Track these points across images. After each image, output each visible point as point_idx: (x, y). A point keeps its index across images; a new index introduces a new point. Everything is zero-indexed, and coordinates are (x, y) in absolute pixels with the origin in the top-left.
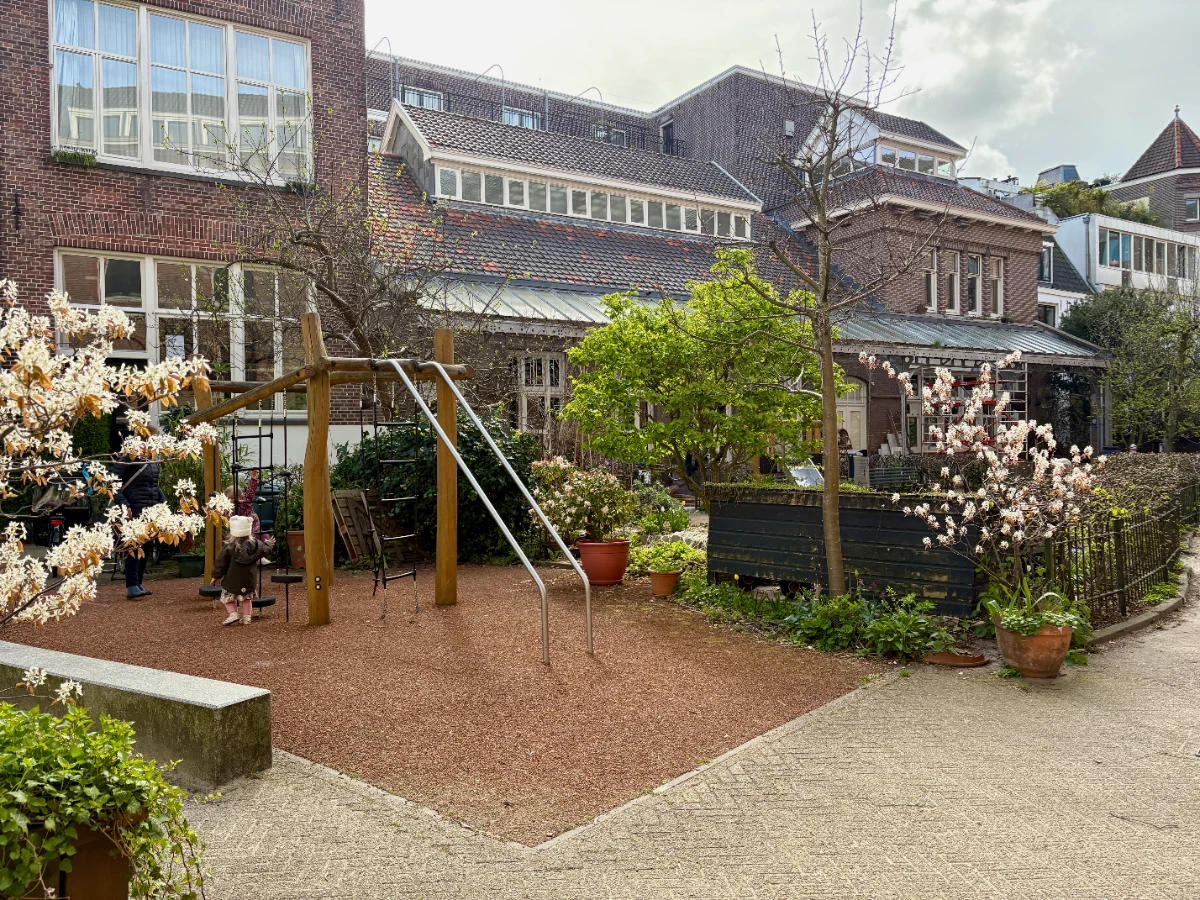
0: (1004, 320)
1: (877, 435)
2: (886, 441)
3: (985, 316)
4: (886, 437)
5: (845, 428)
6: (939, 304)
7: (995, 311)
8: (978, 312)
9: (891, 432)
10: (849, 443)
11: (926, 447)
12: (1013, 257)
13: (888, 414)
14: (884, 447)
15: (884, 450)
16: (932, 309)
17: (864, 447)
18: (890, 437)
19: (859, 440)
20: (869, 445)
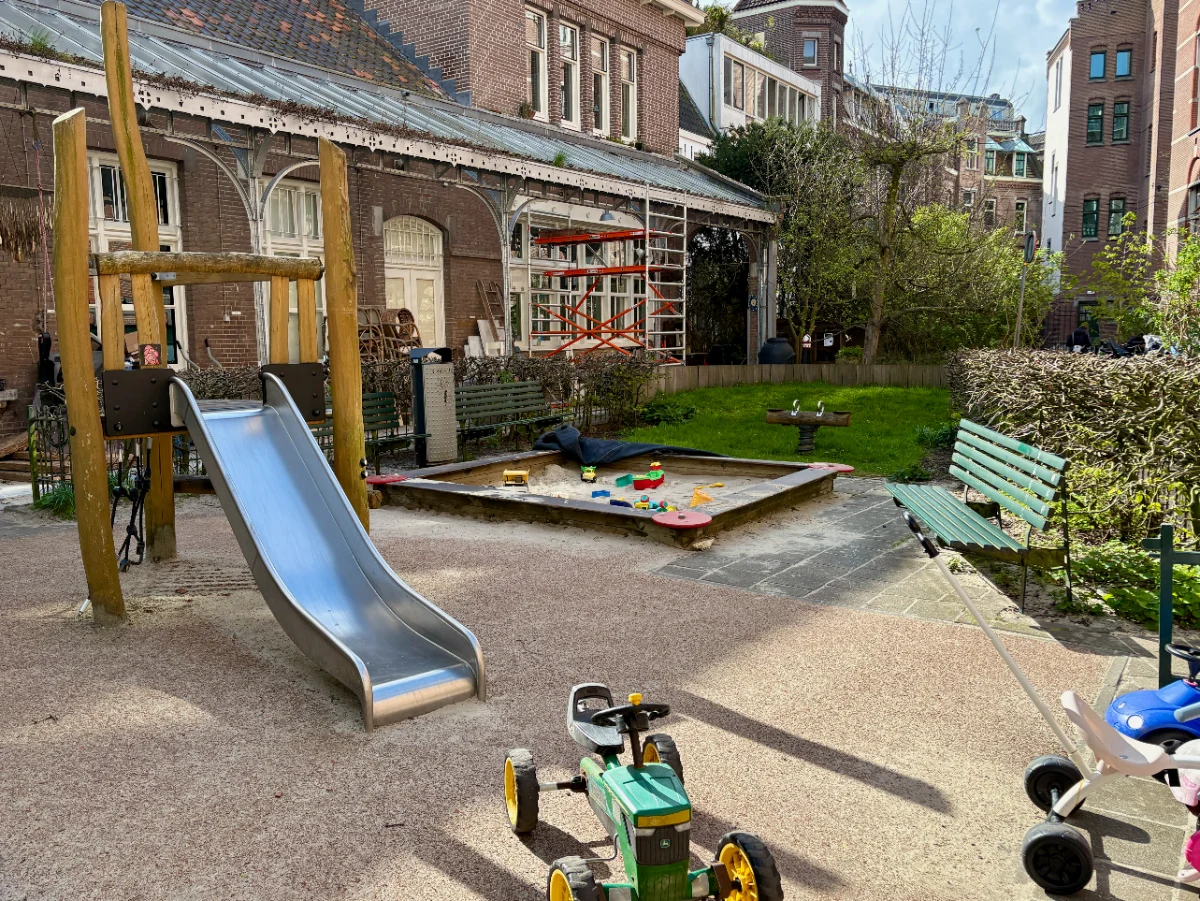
0: (639, 146)
1: (461, 323)
2: (477, 333)
3: (613, 137)
4: (476, 325)
5: (408, 308)
6: (552, 110)
7: (626, 134)
8: (605, 130)
9: (484, 318)
10: (415, 335)
11: (535, 341)
12: (651, 52)
13: (478, 285)
14: (473, 340)
15: (473, 348)
16: (542, 115)
17: (441, 344)
18: (483, 325)
19: (432, 330)
20: (448, 340)
